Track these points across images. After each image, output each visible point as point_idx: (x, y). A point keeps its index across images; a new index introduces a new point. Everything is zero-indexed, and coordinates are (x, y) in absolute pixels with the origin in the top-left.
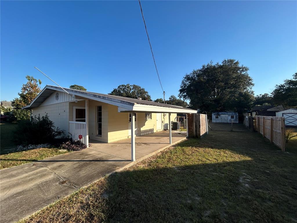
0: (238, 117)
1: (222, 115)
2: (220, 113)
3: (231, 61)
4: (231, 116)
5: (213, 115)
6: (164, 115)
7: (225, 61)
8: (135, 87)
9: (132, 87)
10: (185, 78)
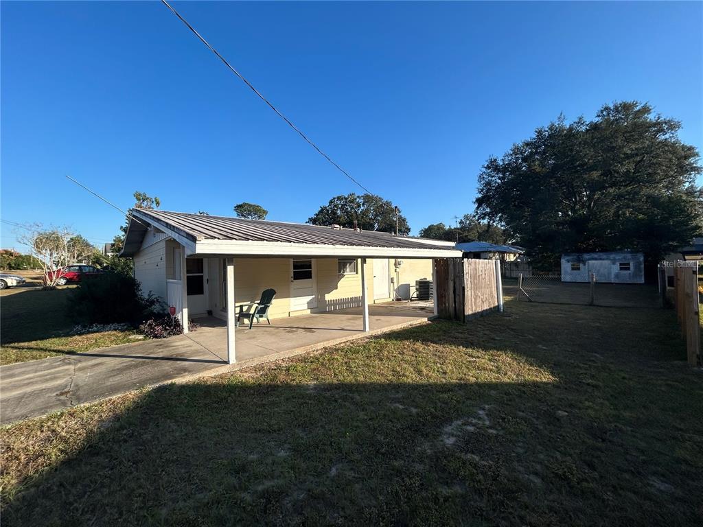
0: (643, 266)
1: (590, 262)
2: (586, 256)
3: (626, 107)
4: (621, 264)
5: (563, 261)
6: (395, 264)
7: (607, 109)
8: (368, 199)
9: (361, 201)
10: (488, 167)
